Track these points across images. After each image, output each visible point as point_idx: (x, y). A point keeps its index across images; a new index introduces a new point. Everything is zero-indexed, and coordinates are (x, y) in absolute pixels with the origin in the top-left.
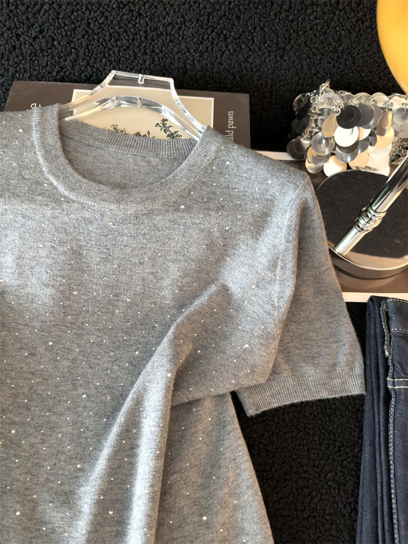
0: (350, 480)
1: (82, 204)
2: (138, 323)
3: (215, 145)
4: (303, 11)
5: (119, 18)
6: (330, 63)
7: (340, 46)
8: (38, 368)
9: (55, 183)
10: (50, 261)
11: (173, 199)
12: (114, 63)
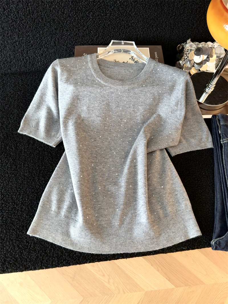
0: (211, 175)
1: (110, 87)
2: (129, 129)
3: (153, 63)
4: (180, 16)
5: (115, 22)
6: (190, 32)
7: (194, 26)
8: (98, 145)
9: (100, 80)
10: (99, 108)
11: (141, 83)
12: (111, 37)
